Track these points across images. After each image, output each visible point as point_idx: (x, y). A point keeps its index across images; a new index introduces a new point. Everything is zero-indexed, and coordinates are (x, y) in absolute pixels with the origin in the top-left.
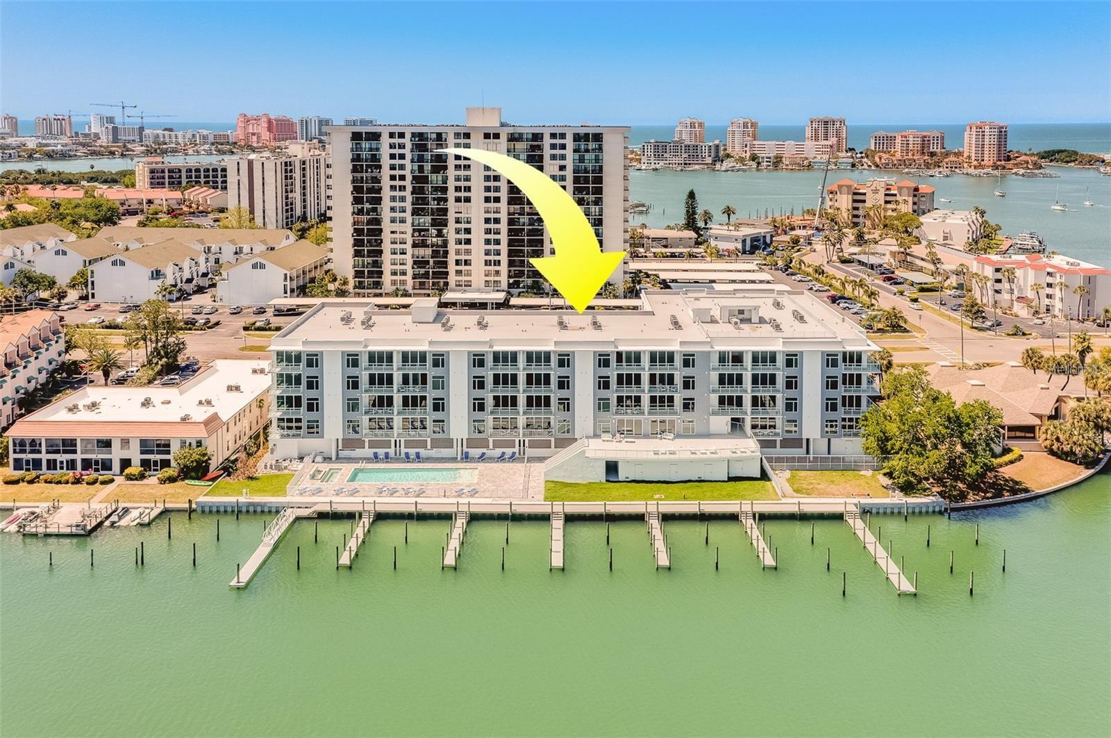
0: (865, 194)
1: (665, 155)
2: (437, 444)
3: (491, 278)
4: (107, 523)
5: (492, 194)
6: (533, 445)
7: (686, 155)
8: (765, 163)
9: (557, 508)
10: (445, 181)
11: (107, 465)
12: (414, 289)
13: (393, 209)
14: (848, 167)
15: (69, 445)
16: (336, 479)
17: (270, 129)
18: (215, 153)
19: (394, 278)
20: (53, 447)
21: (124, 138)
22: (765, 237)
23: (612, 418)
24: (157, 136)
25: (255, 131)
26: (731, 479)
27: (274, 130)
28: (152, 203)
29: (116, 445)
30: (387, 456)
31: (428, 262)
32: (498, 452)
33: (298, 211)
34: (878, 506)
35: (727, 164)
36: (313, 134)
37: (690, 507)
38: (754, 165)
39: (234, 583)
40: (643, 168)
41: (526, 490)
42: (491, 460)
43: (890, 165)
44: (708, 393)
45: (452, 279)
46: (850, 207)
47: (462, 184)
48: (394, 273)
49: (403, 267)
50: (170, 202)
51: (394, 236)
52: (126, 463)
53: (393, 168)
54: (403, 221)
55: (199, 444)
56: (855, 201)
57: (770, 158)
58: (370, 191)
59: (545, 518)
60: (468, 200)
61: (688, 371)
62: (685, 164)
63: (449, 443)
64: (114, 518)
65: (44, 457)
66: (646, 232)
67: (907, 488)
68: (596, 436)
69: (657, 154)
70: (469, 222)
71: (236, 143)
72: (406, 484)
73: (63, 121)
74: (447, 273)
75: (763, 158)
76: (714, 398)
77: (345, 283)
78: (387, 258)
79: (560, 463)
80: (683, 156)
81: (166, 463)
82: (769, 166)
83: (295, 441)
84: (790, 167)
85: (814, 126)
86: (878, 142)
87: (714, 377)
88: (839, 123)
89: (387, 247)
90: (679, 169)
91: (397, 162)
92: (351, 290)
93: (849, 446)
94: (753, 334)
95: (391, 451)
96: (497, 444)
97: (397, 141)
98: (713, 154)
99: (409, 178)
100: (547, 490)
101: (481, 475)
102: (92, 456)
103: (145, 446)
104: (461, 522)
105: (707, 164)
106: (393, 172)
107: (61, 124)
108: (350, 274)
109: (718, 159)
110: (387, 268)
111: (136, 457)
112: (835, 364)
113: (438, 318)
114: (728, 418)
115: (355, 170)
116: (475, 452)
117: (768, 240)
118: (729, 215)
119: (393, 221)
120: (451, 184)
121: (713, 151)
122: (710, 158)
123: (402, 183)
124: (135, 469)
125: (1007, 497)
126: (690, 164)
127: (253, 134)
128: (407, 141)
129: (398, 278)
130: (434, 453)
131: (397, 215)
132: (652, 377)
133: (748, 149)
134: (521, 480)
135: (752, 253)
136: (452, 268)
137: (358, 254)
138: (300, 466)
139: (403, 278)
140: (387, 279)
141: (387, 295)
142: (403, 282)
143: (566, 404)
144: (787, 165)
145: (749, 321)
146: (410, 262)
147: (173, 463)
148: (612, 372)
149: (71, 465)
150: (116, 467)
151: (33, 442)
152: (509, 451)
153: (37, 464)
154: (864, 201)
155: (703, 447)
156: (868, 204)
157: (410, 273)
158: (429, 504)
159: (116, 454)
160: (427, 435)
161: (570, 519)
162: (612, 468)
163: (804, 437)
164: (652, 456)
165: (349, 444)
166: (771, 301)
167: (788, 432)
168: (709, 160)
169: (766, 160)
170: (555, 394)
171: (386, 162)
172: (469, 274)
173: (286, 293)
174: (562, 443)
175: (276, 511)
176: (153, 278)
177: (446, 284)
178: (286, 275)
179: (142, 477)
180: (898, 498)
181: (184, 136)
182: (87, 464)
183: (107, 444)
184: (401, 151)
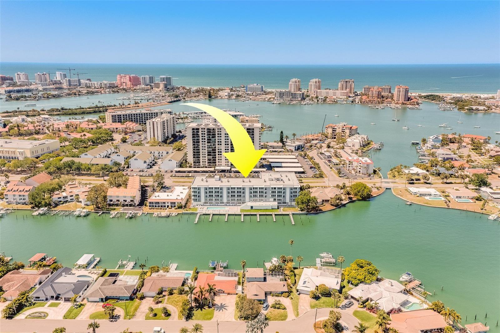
0: (336, 129)
1: (284, 97)
2: (221, 203)
3: (227, 163)
4: (170, 215)
5: (227, 143)
6: (238, 203)
7: (291, 97)
8: (320, 101)
9: (242, 213)
10: (215, 140)
11: (165, 206)
12: (208, 166)
13: (202, 147)
14: (351, 103)
15: (158, 203)
16: (205, 209)
17: (130, 81)
18: (112, 92)
19: (203, 163)
20: (156, 203)
21: (73, 84)
22: (302, 145)
23: (252, 199)
24: (86, 84)
25: (124, 81)
26: (272, 209)
27: (132, 81)
28: (117, 129)
29: (166, 203)
30: (212, 205)
31: (211, 160)
32: (232, 204)
33: (166, 135)
34: (295, 213)
35: (307, 101)
36: (147, 83)
37: (264, 213)
38: (316, 100)
39: (195, 223)
40: (275, 103)
41: (237, 210)
42: (231, 206)
43: (366, 102)
44: (269, 194)
45: (217, 163)
46: (331, 133)
47: (219, 141)
48: (203, 162)
49: (205, 161)
50: (123, 129)
51: (203, 153)
52: (168, 206)
53: (202, 136)
54: (205, 149)
55: (181, 203)
56: (333, 131)
57: (322, 98)
58: (197, 142)
59: (240, 215)
60: (221, 144)
61: (266, 191)
62: (291, 100)
63: (223, 203)
64: (171, 214)
65: (154, 205)
66: (268, 144)
67: (302, 210)
68: (249, 202)
69: (281, 96)
70: (221, 150)
71: (117, 86)
72: (217, 210)
73: (46, 75)
74: (216, 162)
75: (319, 98)
76: (271, 195)
77: (191, 164)
78: (201, 158)
79: (243, 206)
80: (290, 97)
81: (175, 206)
82: (322, 101)
83: (196, 202)
84: (329, 102)
85: (342, 83)
86: (365, 90)
87: (271, 191)
88: (351, 82)
89: (201, 156)
90: (288, 103)
91: (203, 135)
92: (193, 166)
93: (294, 203)
94: (279, 184)
95: (213, 204)
96: (232, 203)
97: (203, 130)
98: (301, 97)
99: (206, 139)
100: (241, 211)
101: (229, 208)
102: (162, 205)
103: (172, 203)
104: (227, 216)
105: (299, 100)
106: (202, 138)
107: (45, 76)
108: (192, 162)
109: (303, 99)
110: (201, 161)
111: (170, 205)
112: (292, 189)
113: (220, 180)
114: (273, 199)
115: (193, 137)
116: (228, 204)
117: (303, 146)
118: (294, 136)
119: (202, 149)
120: (217, 141)
121: (301, 95)
122: (300, 98)
123: (205, 140)
124: (170, 207)
125: (318, 212)
126: (293, 100)
127: (124, 82)
128: (206, 130)
129: (204, 163)
130: (221, 204)
131: (204, 148)
132: (260, 192)
133: (315, 93)
134: (236, 209)
135: (297, 150)
136: (217, 161)
137: (194, 157)
138: (198, 207)
139: (205, 163)
140: (201, 163)
141: (202, 167)
142: (205, 164)
143: (244, 197)
144: (328, 101)
145: (279, 180)
146: (207, 160)
147: (176, 206)
148: (252, 191)
149: (159, 206)
150: (166, 206)
151: (152, 203)
152: (234, 204)
153: (153, 206)
154: (336, 131)
155: (268, 204)
156: (337, 132)
157: (207, 162)
158: (222, 213)
159: (166, 205)
160: (219, 202)
161: (244, 215)
162: (252, 207)
163: (286, 202)
164: (259, 205)
165: (205, 203)
166: (285, 175)
167: (284, 201)
168: (300, 99)
169: (321, 99)
170: (242, 195)
171: (201, 135)
172: (221, 162)
173: (177, 167)
174: (243, 203)
175: (197, 214)
176: (144, 163)
177: (216, 165)
178: (177, 163)
179: (171, 208)
180: (301, 212)
181: (97, 84)
182: (161, 206)
183: (164, 203)
184: (204, 133)
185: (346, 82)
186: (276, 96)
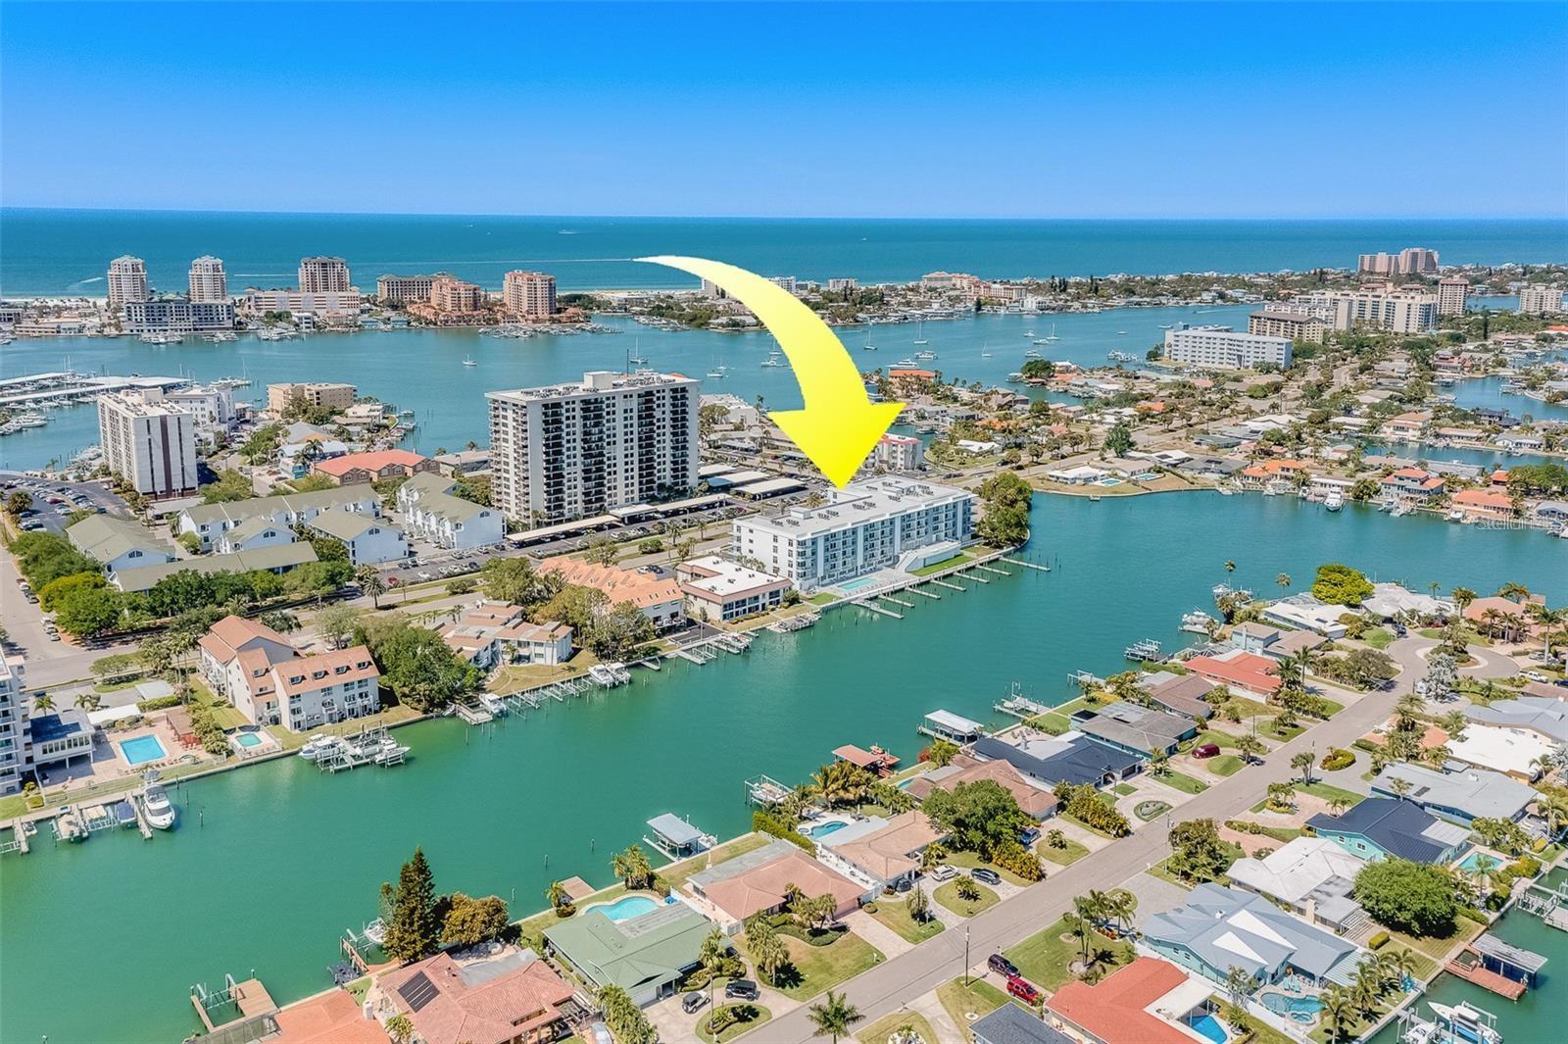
10: (601, 431)
12: (583, 512)
31: (592, 492)
45: (606, 501)
47: (611, 432)
48: (571, 503)
49: (576, 498)
51: (570, 476)
54: (576, 464)
74: (603, 498)
77: (541, 517)
78: (566, 494)
92: (544, 521)
97: (571, 406)
99: (579, 432)
108: (543, 510)
110: (566, 501)
119: (570, 465)
128: (577, 405)
129: (573, 506)
131: (572, 460)
136: (606, 493)
137: (548, 493)
139: (576, 506)
140: (566, 508)
142: (577, 509)
146: (581, 494)
157: (581, 501)
177: (603, 506)
184: (574, 414)
185: (324, 265)
186: (134, 318)
